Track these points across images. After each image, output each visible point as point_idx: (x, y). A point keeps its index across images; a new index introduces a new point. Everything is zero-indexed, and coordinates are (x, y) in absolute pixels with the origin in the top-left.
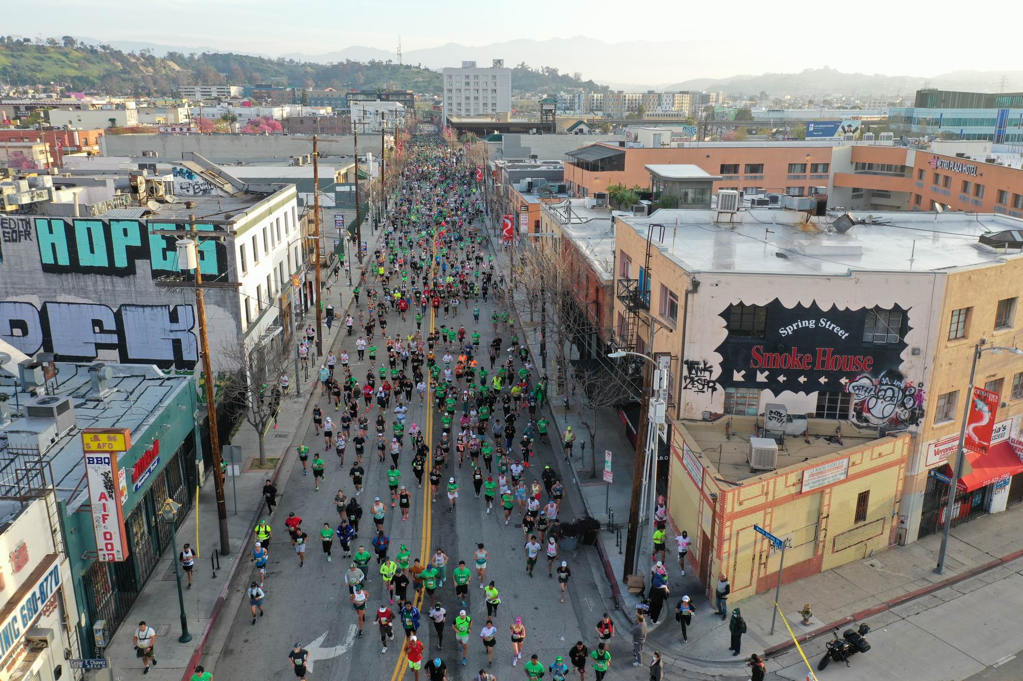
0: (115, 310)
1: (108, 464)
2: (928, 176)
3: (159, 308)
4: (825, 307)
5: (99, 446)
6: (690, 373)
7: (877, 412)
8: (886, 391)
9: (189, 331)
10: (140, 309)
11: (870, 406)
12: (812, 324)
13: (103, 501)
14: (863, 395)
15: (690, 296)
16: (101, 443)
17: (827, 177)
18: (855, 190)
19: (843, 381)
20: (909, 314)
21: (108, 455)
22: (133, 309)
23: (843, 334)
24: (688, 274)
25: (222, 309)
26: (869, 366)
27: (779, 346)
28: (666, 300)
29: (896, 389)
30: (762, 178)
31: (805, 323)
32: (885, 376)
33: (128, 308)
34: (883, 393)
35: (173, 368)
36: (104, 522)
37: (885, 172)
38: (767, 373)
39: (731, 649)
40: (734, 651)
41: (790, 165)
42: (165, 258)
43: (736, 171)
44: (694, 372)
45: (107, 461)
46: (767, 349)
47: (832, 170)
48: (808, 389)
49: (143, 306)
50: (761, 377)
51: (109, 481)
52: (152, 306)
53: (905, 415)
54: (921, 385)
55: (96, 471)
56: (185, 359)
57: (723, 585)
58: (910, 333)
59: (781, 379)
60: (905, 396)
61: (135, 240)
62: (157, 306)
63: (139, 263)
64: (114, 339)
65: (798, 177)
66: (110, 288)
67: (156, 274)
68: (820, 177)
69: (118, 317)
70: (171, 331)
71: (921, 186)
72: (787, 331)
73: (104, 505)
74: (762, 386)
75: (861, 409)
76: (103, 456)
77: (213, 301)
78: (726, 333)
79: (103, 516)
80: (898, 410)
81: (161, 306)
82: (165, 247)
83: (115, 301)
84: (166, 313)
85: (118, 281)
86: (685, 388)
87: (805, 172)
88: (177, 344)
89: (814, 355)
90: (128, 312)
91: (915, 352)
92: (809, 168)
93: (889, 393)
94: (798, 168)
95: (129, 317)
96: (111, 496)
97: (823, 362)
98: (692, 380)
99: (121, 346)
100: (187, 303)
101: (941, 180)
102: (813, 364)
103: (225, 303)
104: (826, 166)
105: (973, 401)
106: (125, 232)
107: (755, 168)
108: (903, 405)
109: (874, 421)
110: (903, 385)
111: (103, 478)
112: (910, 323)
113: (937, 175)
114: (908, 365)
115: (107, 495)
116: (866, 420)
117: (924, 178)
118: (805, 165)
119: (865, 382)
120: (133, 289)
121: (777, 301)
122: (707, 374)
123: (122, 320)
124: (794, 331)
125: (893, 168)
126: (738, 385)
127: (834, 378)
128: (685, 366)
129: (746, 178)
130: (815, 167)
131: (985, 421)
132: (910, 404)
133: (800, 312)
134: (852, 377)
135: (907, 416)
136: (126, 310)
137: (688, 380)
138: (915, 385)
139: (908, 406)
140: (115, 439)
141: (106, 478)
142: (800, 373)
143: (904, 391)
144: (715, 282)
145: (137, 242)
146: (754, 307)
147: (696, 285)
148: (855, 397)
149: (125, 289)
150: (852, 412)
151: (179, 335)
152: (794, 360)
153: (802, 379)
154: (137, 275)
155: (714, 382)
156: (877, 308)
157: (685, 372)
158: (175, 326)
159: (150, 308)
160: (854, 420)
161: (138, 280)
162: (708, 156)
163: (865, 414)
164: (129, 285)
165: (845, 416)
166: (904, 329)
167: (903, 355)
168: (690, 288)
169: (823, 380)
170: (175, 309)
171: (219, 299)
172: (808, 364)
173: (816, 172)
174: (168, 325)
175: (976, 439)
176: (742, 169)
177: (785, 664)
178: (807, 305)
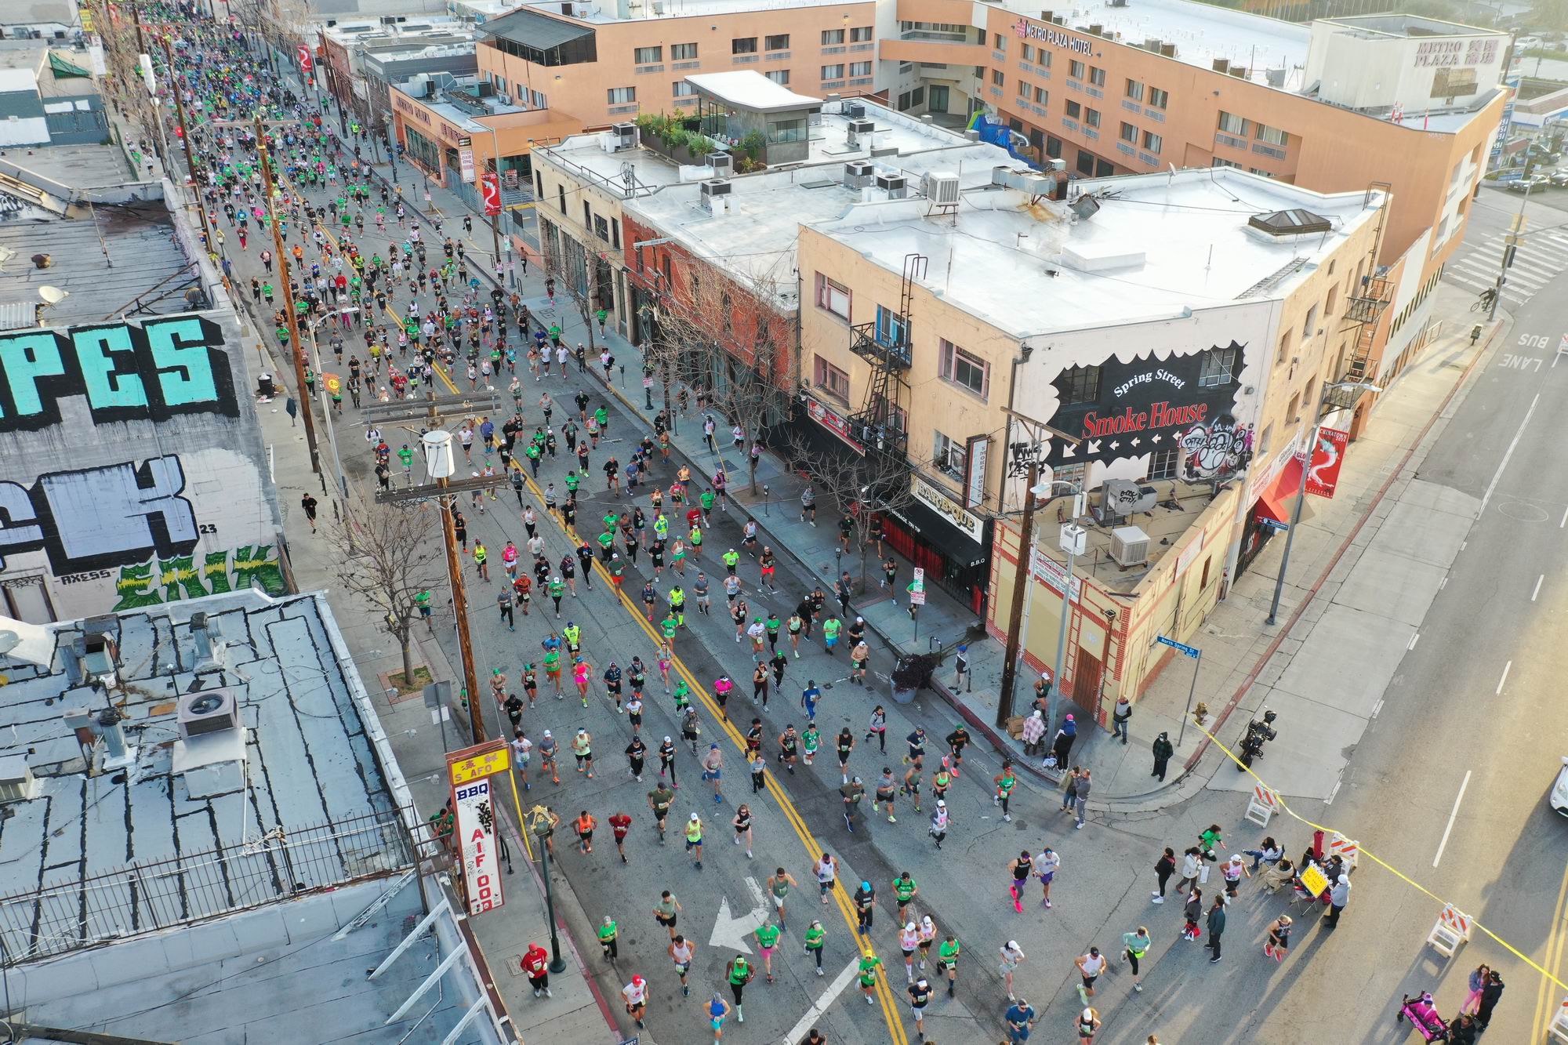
0: (29, 486)
1: (485, 792)
2: (1012, 45)
3: (115, 470)
4: (1162, 356)
5: (473, 773)
6: (1016, 457)
7: (1207, 464)
8: (1217, 439)
9: (176, 496)
10: (80, 477)
11: (1202, 458)
12: (1147, 378)
13: (478, 840)
14: (1195, 447)
15: (1019, 367)
16: (475, 768)
17: (872, 45)
18: (902, 62)
19: (1177, 436)
20: (1245, 351)
21: (486, 781)
22: (65, 478)
23: (1179, 383)
24: (1014, 339)
25: (231, 453)
26: (1203, 414)
27: (1111, 408)
28: (950, 361)
29: (1227, 435)
30: (788, 55)
31: (1142, 378)
32: (1217, 423)
33: (53, 479)
34: (1214, 441)
35: (154, 558)
36: (478, 865)
37: (940, 32)
38: (1099, 442)
39: (1153, 775)
40: (1158, 776)
41: (824, 32)
42: (114, 386)
43: (753, 49)
44: (1021, 456)
45: (483, 788)
46: (1100, 415)
47: (877, 36)
48: (1139, 452)
49: (83, 472)
50: (1093, 448)
51: (487, 812)
52: (101, 469)
53: (1233, 460)
54: (1251, 425)
55: (469, 805)
56: (173, 540)
57: (1125, 708)
58: (1245, 371)
59: (1114, 445)
60: (1235, 440)
61: (51, 364)
62: (109, 467)
63: (63, 402)
64: (36, 533)
65: (835, 50)
66: (13, 451)
67: (102, 416)
68: (863, 47)
69: (37, 497)
70: (143, 502)
71: (1001, 59)
72: (1121, 391)
73: (479, 845)
74: (1093, 458)
75: (1193, 462)
76: (478, 784)
77: (213, 442)
78: (1057, 403)
79: (477, 858)
80: (1228, 457)
81: (119, 465)
82: (112, 368)
83: (27, 472)
84: (129, 476)
85: (28, 438)
86: (1010, 476)
87: (842, 41)
88: (156, 522)
89: (1149, 413)
90: (55, 486)
91: (1248, 391)
92: (847, 35)
93: (1221, 440)
94: (834, 36)
95: (57, 495)
96: (488, 831)
97: (1158, 418)
98: (1018, 465)
99: (52, 542)
100: (166, 453)
101: (1033, 54)
102: (1147, 423)
103: (235, 441)
104: (869, 30)
105: (1318, 442)
106: (30, 355)
107: (778, 42)
108: (1233, 450)
109: (1205, 474)
110: (1234, 430)
111: (478, 811)
112: (1245, 361)
113: (1025, 46)
114: (1242, 409)
115: (483, 831)
116: (1198, 475)
117: (1002, 46)
118: (843, 31)
119: (1198, 433)
120: (59, 446)
121: (1113, 357)
122: (1035, 455)
123: (45, 501)
124: (1130, 389)
125: (950, 28)
126: (1070, 460)
127: (1167, 433)
128: (1011, 451)
129: (768, 58)
130: (855, 32)
131: (1331, 463)
132: (1239, 448)
133: (1138, 366)
134: (1185, 430)
135: (1236, 461)
136: (50, 482)
137: (1014, 467)
138: (1246, 427)
139: (1237, 451)
140: (494, 758)
141: (482, 810)
142: (1132, 436)
143: (1234, 436)
144: (1048, 345)
145: (56, 368)
146: (1089, 367)
147: (1027, 352)
148: (1187, 451)
149: (43, 449)
150: (1181, 468)
151: (157, 506)
152: (1129, 422)
153: (1135, 442)
154: (64, 423)
155: (1042, 464)
156: (1215, 348)
157: (1011, 458)
158: (149, 493)
159: (98, 473)
160: (1185, 477)
161: (68, 431)
162: (714, 28)
163: (1196, 468)
164: (51, 440)
165: (1172, 474)
166: (1238, 367)
167: (1235, 398)
168: (1019, 357)
169: (1156, 439)
170: (146, 465)
171: (224, 437)
172: (1142, 423)
173: (856, 40)
174: (137, 494)
175: (1320, 482)
176: (761, 44)
177: (1208, 774)
178: (1144, 357)
